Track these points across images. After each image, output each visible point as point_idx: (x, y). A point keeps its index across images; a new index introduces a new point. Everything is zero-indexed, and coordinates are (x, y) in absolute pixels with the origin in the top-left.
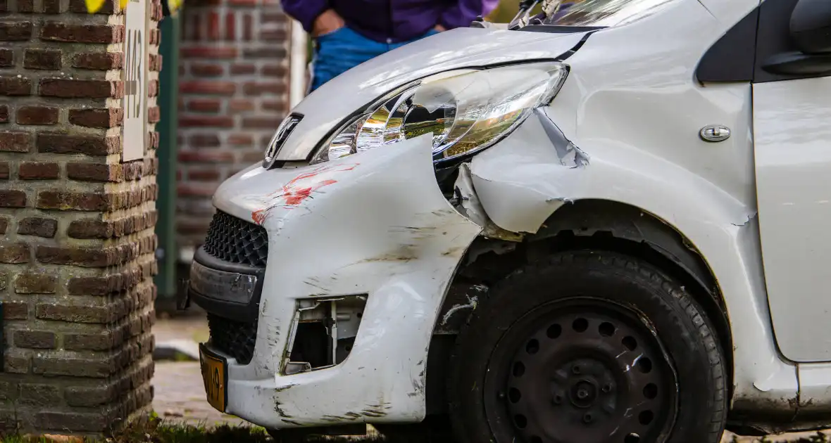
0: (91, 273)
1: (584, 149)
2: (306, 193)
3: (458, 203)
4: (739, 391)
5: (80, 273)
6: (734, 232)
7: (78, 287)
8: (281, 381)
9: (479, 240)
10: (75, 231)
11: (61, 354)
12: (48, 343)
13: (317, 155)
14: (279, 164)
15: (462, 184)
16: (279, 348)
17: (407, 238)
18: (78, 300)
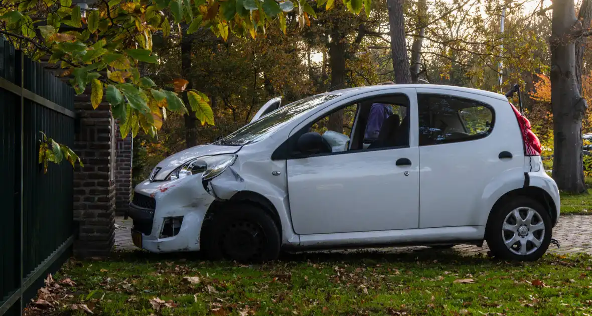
0: (104, 211)
1: (243, 177)
2: (166, 189)
3: (208, 191)
4: (284, 242)
5: (100, 211)
6: (282, 199)
7: (100, 215)
8: (160, 240)
9: (214, 202)
10: (100, 200)
11: (95, 234)
12: (92, 231)
13: (168, 178)
14: (155, 181)
15: (209, 187)
16: (159, 231)
17: (194, 201)
18: (100, 219)
